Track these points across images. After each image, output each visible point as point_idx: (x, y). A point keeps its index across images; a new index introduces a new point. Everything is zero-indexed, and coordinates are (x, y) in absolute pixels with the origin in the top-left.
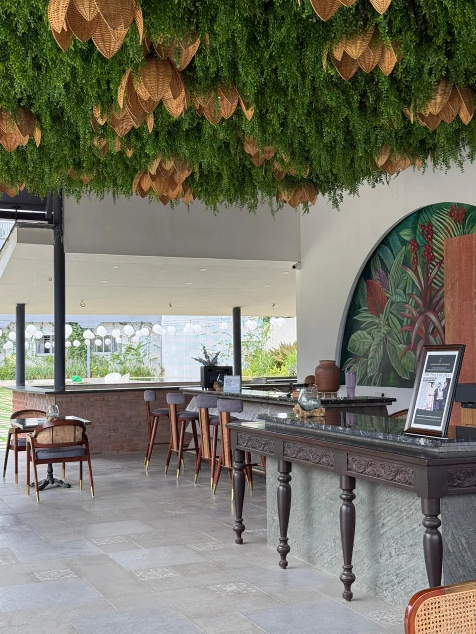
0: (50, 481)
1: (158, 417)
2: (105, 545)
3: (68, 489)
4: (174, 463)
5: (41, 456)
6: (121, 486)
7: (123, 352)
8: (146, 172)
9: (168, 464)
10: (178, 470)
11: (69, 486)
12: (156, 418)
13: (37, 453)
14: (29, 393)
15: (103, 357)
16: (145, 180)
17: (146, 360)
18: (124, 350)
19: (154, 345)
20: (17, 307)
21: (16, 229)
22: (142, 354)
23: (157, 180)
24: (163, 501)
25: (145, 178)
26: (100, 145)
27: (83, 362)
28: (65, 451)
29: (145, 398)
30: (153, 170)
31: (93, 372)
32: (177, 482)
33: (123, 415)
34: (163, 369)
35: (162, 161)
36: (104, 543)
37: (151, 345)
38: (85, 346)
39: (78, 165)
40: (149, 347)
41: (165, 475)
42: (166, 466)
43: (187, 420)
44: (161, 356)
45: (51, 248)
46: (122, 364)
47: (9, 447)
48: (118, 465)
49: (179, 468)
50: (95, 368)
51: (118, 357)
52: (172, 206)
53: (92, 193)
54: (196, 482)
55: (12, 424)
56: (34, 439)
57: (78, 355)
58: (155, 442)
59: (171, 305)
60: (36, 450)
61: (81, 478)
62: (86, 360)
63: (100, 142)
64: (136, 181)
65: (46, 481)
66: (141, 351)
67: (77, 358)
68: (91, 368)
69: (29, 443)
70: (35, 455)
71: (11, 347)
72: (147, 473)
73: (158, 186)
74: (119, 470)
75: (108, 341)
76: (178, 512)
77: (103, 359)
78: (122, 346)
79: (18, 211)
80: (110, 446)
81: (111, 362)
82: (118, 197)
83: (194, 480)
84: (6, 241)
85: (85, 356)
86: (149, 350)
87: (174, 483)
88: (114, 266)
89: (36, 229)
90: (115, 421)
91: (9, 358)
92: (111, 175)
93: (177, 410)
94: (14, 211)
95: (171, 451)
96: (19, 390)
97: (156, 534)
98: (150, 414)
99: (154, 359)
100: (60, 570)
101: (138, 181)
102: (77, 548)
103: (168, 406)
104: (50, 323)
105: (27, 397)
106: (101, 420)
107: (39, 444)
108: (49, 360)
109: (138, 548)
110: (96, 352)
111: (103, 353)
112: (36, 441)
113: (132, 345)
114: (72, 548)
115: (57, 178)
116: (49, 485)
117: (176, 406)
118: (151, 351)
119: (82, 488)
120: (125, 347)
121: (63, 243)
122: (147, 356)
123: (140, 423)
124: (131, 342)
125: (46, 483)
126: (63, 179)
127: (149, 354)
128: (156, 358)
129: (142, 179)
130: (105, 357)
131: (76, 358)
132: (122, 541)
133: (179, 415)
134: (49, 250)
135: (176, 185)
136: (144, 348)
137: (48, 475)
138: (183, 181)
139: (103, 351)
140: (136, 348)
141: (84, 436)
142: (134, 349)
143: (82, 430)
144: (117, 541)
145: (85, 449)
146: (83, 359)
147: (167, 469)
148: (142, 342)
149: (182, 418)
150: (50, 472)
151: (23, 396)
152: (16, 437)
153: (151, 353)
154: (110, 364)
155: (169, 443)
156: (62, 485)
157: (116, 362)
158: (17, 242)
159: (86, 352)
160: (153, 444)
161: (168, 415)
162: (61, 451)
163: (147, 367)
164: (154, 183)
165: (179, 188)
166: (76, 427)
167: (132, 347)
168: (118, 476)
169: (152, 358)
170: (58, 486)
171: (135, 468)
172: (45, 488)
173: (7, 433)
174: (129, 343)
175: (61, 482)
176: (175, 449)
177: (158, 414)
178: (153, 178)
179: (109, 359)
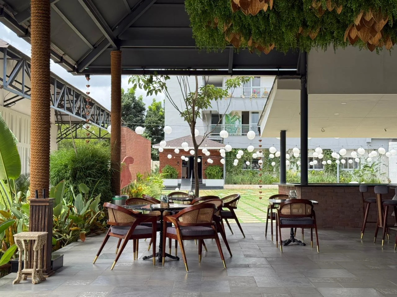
0: (292, 240)
1: (370, 204)
2: (317, 282)
3: (304, 246)
4: (380, 236)
5: (285, 222)
6: (340, 248)
7: (361, 169)
8: (353, 26)
9: (376, 236)
10: (383, 240)
11: (305, 245)
12: (368, 204)
13: (281, 220)
14: (287, 187)
15: (348, 172)
16: (353, 31)
17: (378, 174)
18: (362, 167)
19: (384, 164)
20: (281, 133)
21: (277, 80)
22: (375, 171)
23: (361, 30)
24: (367, 259)
25: (353, 30)
26: (317, 6)
27: (334, 174)
28: (300, 220)
29: (360, 190)
30: (357, 22)
31: (341, 181)
32: (382, 249)
33: (348, 203)
34: (390, 180)
35: (364, 15)
36: (317, 281)
37: (382, 164)
38: (336, 165)
39: (305, 25)
40: (380, 166)
41: (374, 244)
42: (375, 238)
43: (389, 205)
44: (389, 172)
45: (299, 91)
46: (361, 176)
47: (268, 217)
48: (342, 235)
49: (384, 239)
50: (342, 179)
51: (358, 172)
52: (378, 52)
53: (318, 46)
54: (395, 250)
55: (270, 203)
56: (279, 211)
57: (331, 170)
58: (367, 221)
59: (386, 131)
60: (281, 219)
61: (312, 240)
62: (336, 173)
63: (317, 5)
64: (346, 33)
65: (289, 240)
66: (374, 168)
67: (331, 172)
68: (340, 179)
69: (276, 214)
70: (280, 221)
71: (289, 164)
72: (362, 242)
73: (362, 34)
74: (342, 238)
75: (350, 161)
76: (376, 267)
77: (348, 173)
78: (360, 165)
79: (280, 70)
80: (338, 223)
81: (353, 175)
82: (337, 49)
83: (394, 248)
84: (271, 89)
85: (336, 171)
86: (380, 168)
87: (379, 249)
88: (342, 102)
89: (289, 80)
90: (342, 206)
91: (288, 171)
92: (328, 30)
93: (382, 199)
94: (277, 70)
95: (378, 227)
96: (283, 185)
97: (356, 279)
98: (364, 201)
99: (383, 173)
100: (281, 294)
101: (348, 32)
102: (298, 282)
103: (375, 195)
104: (313, 149)
105: (286, 189)
106: (332, 205)
107: (282, 215)
108: (312, 173)
109: (341, 287)
110: (343, 168)
111: (348, 169)
112: (281, 212)
113: (368, 164)
114: (294, 282)
115: (290, 36)
116: (292, 243)
117: (381, 195)
118: (381, 169)
119: (312, 247)
120: (363, 165)
121: (306, 88)
122: (379, 172)
123: (360, 209)
124: (367, 162)
125: (290, 241)
126: (294, 36)
127: (380, 170)
128: (385, 173)
129: (350, 30)
130: (349, 172)
131: (329, 172)
132: (329, 281)
133: (383, 202)
134: (298, 93)
135: (376, 32)
136: (376, 167)
137: (291, 237)
138: (381, 29)
139: (348, 167)
140: (370, 166)
141: (313, 211)
142: (369, 167)
143: (311, 207)
144: (326, 281)
145: (313, 220)
146: (334, 172)
147: (375, 240)
148: (375, 162)
149: (386, 204)
150: (293, 234)
151: (284, 189)
152: (272, 211)
153: (381, 170)
154: (353, 176)
155: (376, 222)
156: (300, 244)
157: (357, 175)
158: (277, 89)
159: (336, 168)
160: (366, 222)
161: (376, 202)
162: (297, 220)
163: (378, 179)
164: (359, 32)
165: (378, 36)
166: (307, 205)
167: (368, 165)
168: (341, 242)
169: (381, 173)
170: (298, 244)
171: (353, 238)
172: (289, 245)
173: (267, 209)
174: (366, 163)
175: (300, 242)
176: (381, 226)
177: (370, 201)
178: (359, 28)
179: (352, 173)
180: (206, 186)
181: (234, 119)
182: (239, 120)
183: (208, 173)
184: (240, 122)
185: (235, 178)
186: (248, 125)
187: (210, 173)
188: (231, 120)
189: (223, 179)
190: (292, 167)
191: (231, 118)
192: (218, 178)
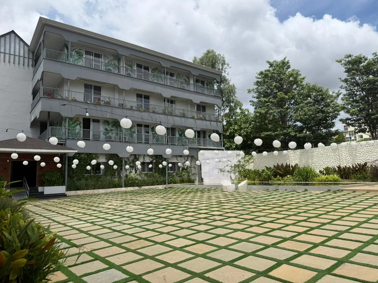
19: (193, 167)
34: (203, 179)
57: (161, 172)
110: (169, 170)
124: (184, 165)
127: (192, 171)
169: (193, 174)
179: (174, 175)
180: (45, 194)
181: (75, 124)
182: (80, 125)
183: (47, 179)
184: (81, 127)
185: (78, 184)
186: (89, 130)
187: (49, 179)
188: (72, 125)
189: (65, 185)
190: (132, 171)
191: (71, 123)
192: (59, 185)
